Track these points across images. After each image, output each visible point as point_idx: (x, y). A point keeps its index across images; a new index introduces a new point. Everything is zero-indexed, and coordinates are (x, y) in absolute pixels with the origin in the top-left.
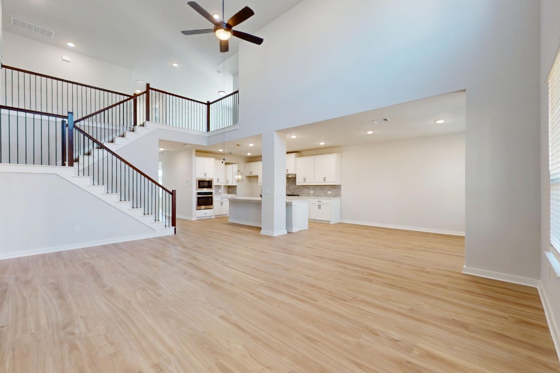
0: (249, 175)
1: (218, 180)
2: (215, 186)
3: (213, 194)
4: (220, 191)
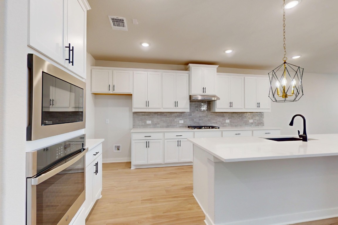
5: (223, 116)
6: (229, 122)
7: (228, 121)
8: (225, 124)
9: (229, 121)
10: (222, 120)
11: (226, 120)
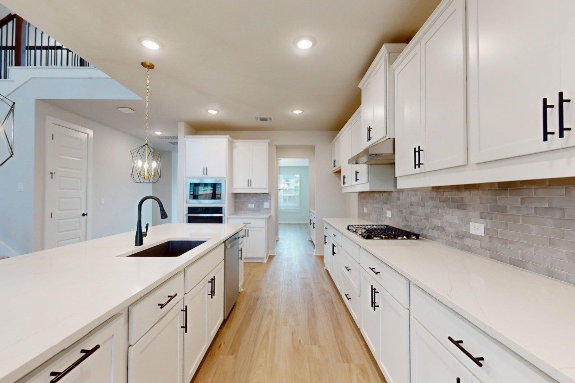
1: (250, 183)
5: (461, 205)
6: (481, 232)
7: (477, 228)
8: (468, 241)
9: (482, 227)
10: (457, 221)
11: (472, 224)
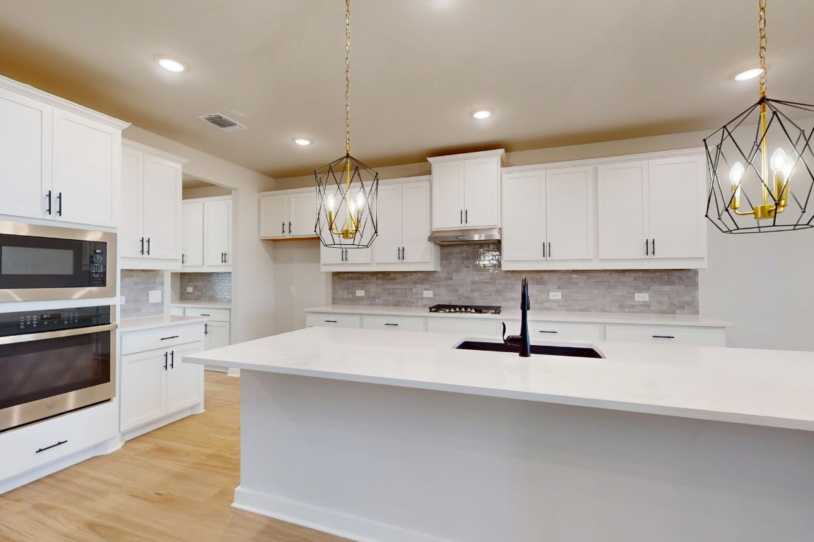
0: (278, 234)
1: (145, 246)
2: (127, 273)
3: (117, 318)
4: (154, 296)
5: (541, 282)
6: (560, 297)
7: (556, 295)
8: (546, 305)
9: (560, 294)
10: (536, 293)
11: (552, 293)
